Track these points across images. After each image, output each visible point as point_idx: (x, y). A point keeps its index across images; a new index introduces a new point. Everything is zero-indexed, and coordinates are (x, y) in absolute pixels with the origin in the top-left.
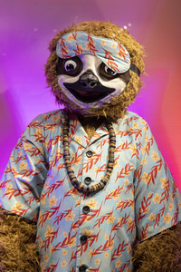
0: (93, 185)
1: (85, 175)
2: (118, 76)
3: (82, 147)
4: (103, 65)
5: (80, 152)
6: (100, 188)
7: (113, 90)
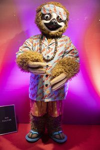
0: (50, 58)
1: (47, 55)
2: (63, 21)
3: (46, 46)
4: (58, 17)
5: (46, 47)
6: (52, 59)
7: (61, 26)
